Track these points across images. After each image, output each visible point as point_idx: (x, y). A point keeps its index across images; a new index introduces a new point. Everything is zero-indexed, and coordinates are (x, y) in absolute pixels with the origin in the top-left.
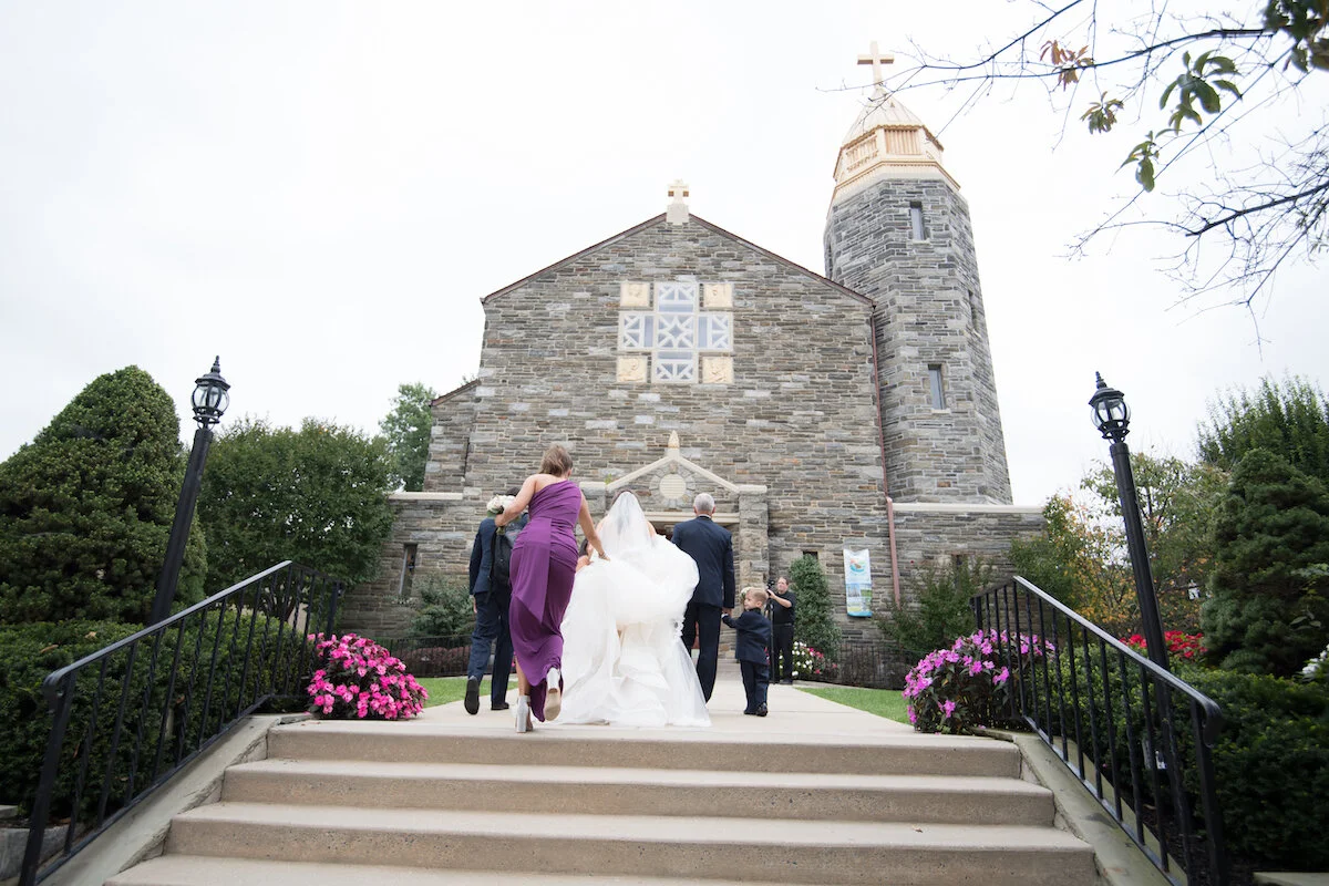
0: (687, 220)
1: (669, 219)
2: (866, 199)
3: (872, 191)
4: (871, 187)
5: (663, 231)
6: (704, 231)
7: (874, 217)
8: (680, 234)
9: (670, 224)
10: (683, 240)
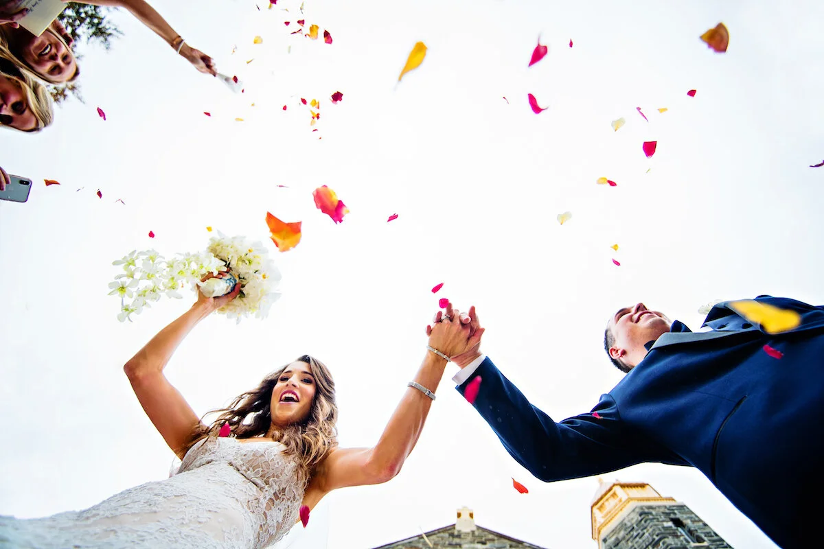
0: (474, 529)
1: (457, 528)
2: (629, 524)
3: (632, 516)
4: (629, 515)
5: (452, 535)
6: (491, 536)
7: (644, 534)
8: (470, 538)
9: (459, 531)
10: (472, 542)
